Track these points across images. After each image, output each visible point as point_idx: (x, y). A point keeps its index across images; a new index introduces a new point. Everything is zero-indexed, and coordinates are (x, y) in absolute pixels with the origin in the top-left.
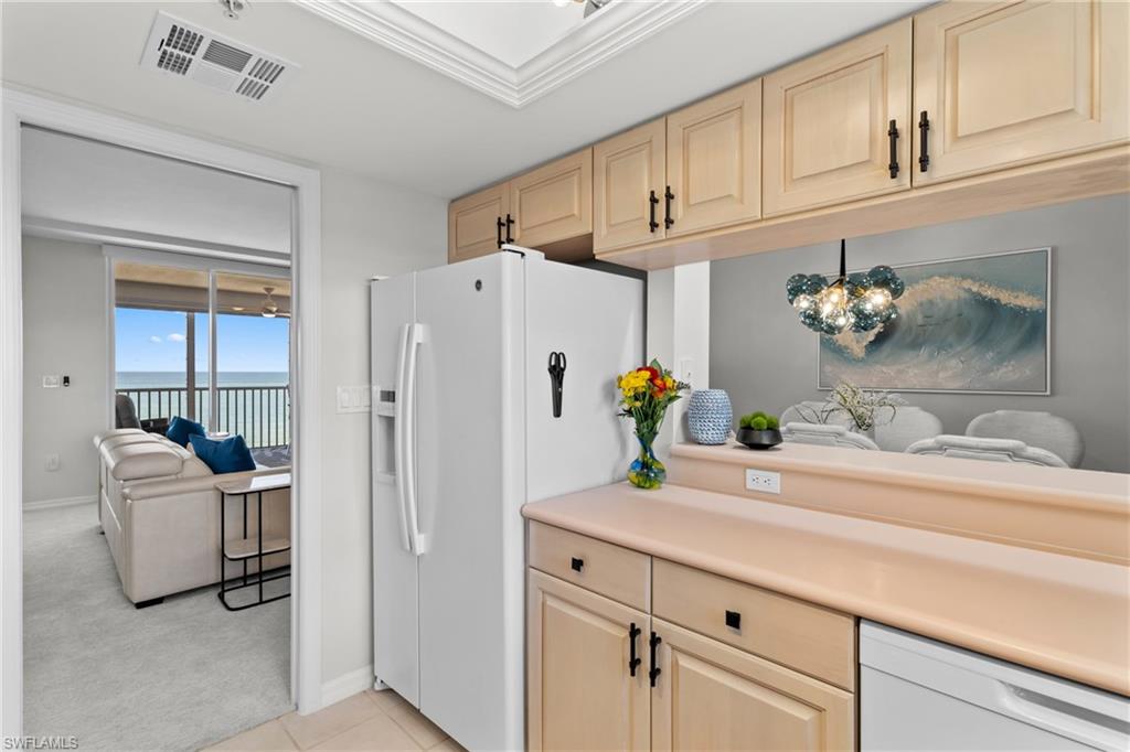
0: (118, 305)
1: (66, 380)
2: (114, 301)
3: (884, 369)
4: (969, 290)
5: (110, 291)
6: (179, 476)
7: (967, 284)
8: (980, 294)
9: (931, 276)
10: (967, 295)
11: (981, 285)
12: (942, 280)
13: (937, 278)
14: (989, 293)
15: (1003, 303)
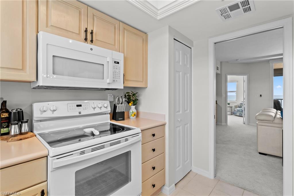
0: (274, 76)
1: (261, 95)
2: (273, 75)
5: (272, 72)
6: (273, 122)
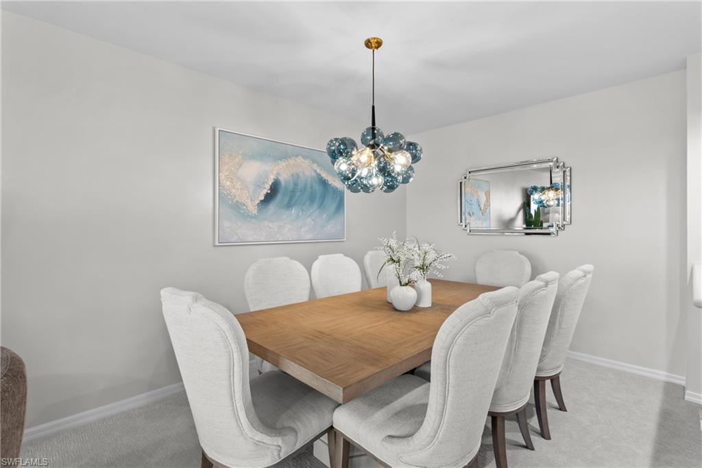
3: (271, 225)
4: (316, 171)
7: (315, 166)
8: (320, 175)
9: (297, 156)
10: (314, 174)
11: (321, 170)
12: (303, 160)
13: (300, 157)
14: (324, 175)
15: (330, 183)
